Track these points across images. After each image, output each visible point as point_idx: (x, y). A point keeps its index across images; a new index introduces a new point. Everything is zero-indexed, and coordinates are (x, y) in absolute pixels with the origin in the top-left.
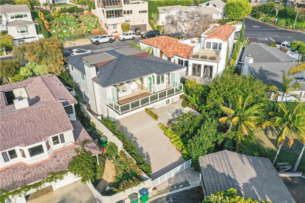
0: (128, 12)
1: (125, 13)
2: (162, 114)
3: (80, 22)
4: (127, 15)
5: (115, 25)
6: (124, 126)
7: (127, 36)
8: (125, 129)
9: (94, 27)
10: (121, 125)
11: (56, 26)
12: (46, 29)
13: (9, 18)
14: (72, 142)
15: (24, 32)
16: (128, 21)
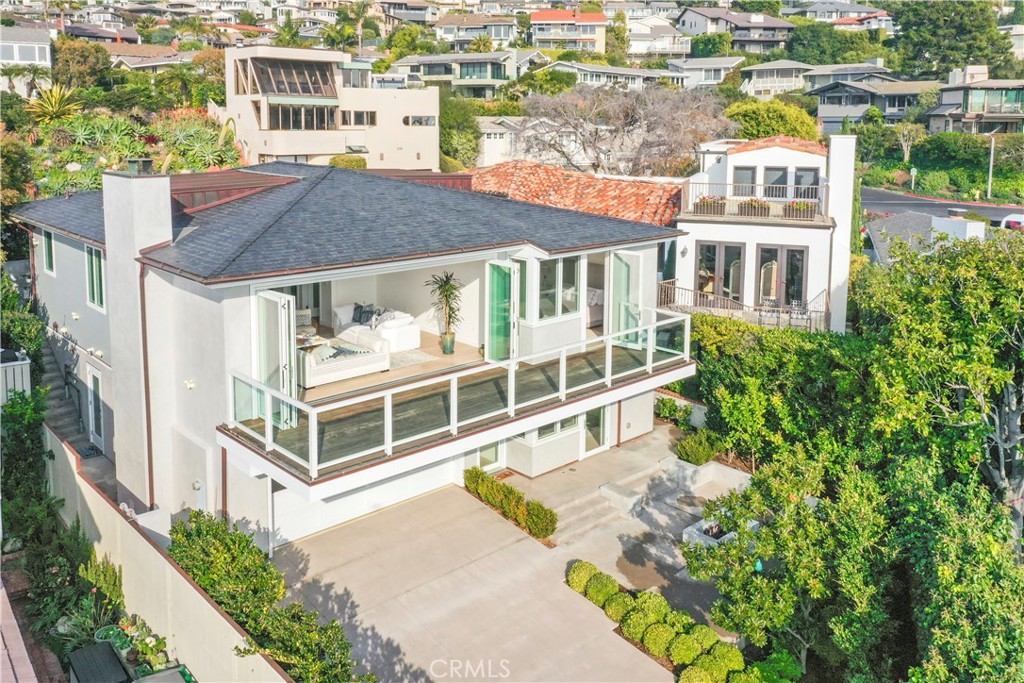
0: (360, 118)
1: (345, 122)
2: (577, 502)
3: (153, 140)
4: (353, 126)
6: (330, 586)
8: (342, 609)
9: (211, 158)
10: (309, 577)
16: (360, 152)
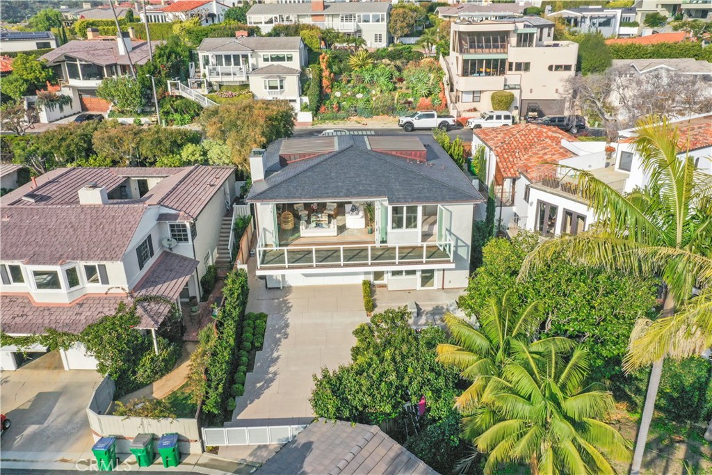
0: (519, 67)
1: (510, 69)
3: (401, 80)
4: (514, 72)
5: (476, 94)
7: (489, 121)
8: (285, 310)
9: (424, 92)
10: (286, 298)
11: (349, 85)
12: (321, 87)
13: (261, 60)
14: (123, 289)
15: (276, 88)
16: (514, 88)
